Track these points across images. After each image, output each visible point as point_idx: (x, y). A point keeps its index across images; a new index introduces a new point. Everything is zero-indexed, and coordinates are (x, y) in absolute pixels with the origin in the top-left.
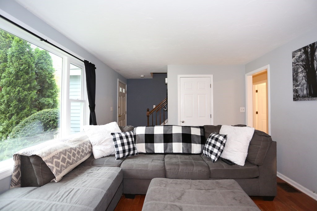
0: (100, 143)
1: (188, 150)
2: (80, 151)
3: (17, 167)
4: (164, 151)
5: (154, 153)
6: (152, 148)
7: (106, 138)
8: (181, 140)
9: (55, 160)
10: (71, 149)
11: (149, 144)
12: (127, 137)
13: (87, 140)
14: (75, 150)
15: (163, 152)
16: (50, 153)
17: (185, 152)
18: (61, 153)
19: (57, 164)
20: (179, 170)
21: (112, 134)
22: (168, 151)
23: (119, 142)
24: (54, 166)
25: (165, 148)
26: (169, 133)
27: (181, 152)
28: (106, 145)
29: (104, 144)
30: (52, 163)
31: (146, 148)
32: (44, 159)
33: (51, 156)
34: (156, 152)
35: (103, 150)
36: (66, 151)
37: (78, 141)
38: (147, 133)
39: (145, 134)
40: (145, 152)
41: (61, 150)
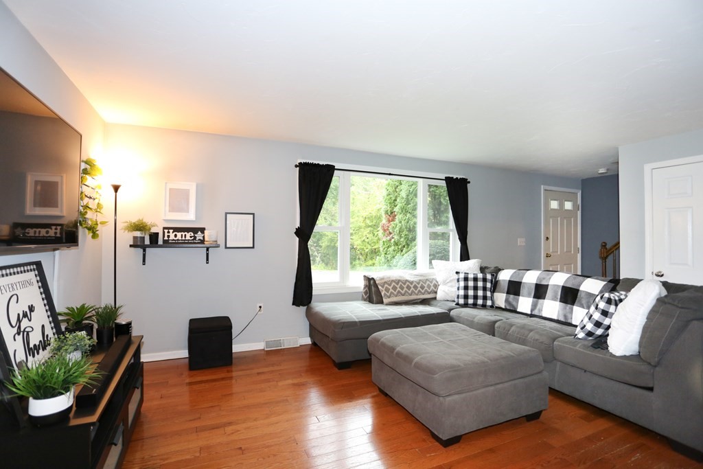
0: (445, 283)
1: (565, 316)
2: (419, 286)
3: (366, 286)
4: (531, 311)
5: (515, 311)
6: (514, 303)
7: (452, 278)
8: (559, 297)
9: (386, 285)
10: (407, 281)
11: (512, 296)
12: (485, 280)
13: (434, 277)
14: (412, 283)
15: (529, 312)
16: (383, 279)
17: (562, 319)
18: (393, 281)
19: (387, 290)
20: (509, 331)
21: (457, 273)
22: (535, 312)
23: (471, 284)
24: (384, 289)
25: (534, 306)
26: (544, 283)
27: (555, 317)
28: (452, 286)
29: (449, 284)
30: (383, 287)
31: (507, 301)
32: (377, 282)
33: (383, 281)
34: (518, 310)
35: (446, 291)
36: (399, 281)
37: (421, 276)
38: (512, 280)
39: (509, 281)
40: (503, 306)
41: (394, 279)
